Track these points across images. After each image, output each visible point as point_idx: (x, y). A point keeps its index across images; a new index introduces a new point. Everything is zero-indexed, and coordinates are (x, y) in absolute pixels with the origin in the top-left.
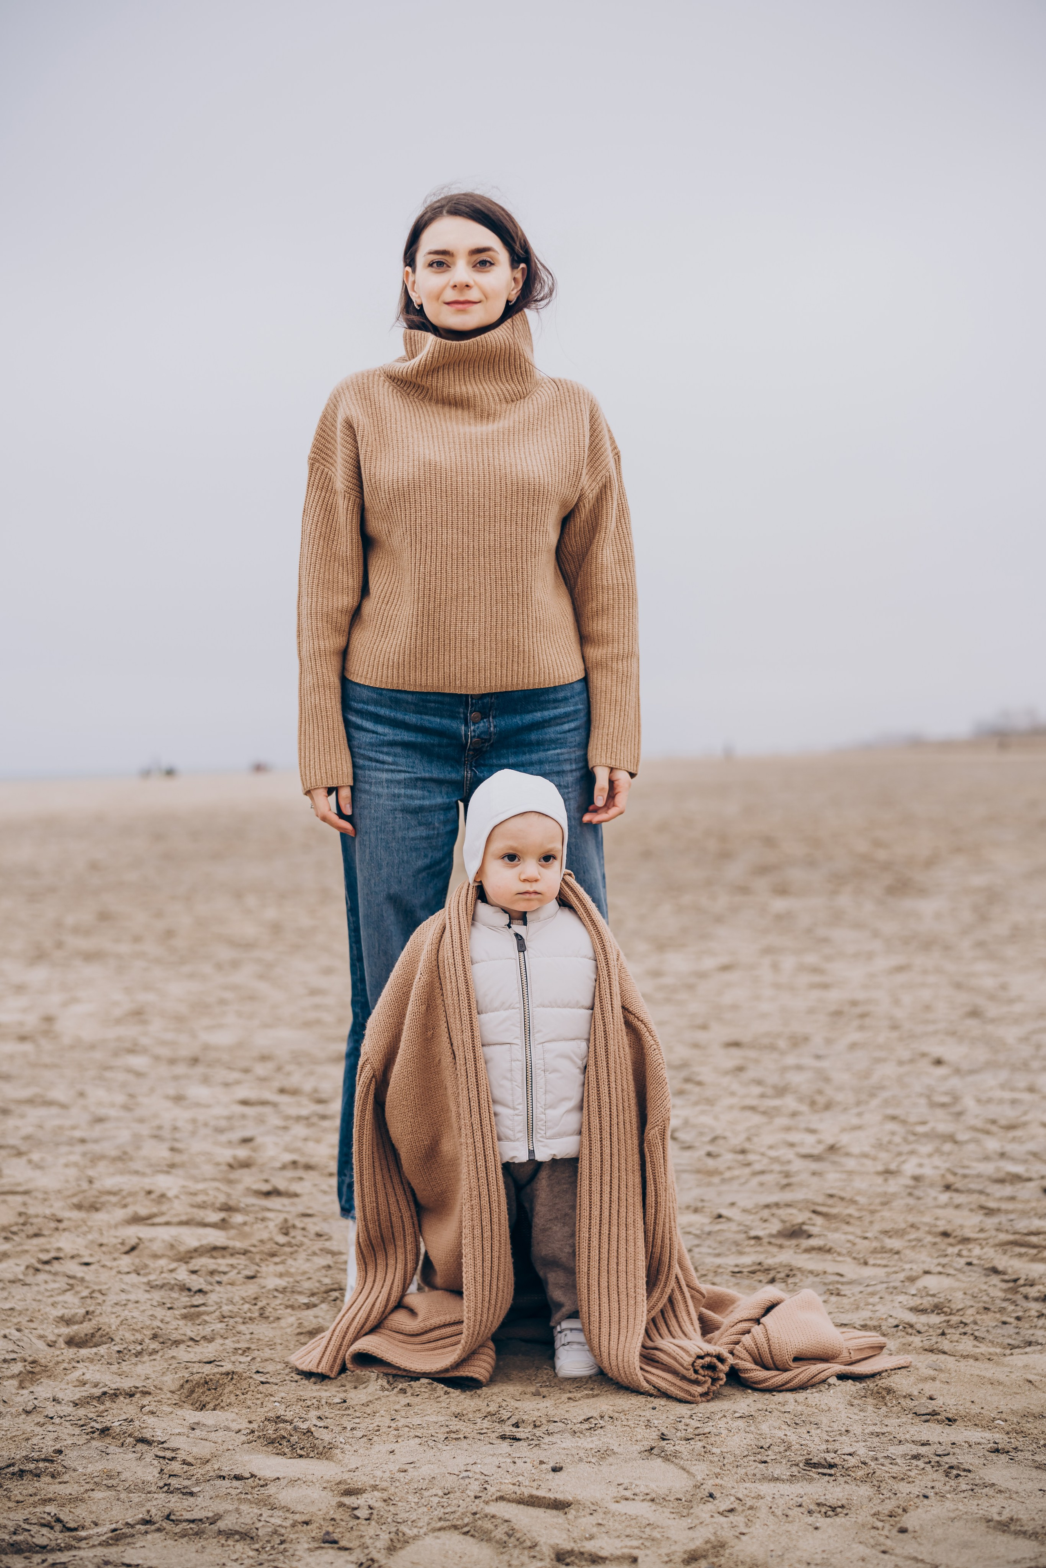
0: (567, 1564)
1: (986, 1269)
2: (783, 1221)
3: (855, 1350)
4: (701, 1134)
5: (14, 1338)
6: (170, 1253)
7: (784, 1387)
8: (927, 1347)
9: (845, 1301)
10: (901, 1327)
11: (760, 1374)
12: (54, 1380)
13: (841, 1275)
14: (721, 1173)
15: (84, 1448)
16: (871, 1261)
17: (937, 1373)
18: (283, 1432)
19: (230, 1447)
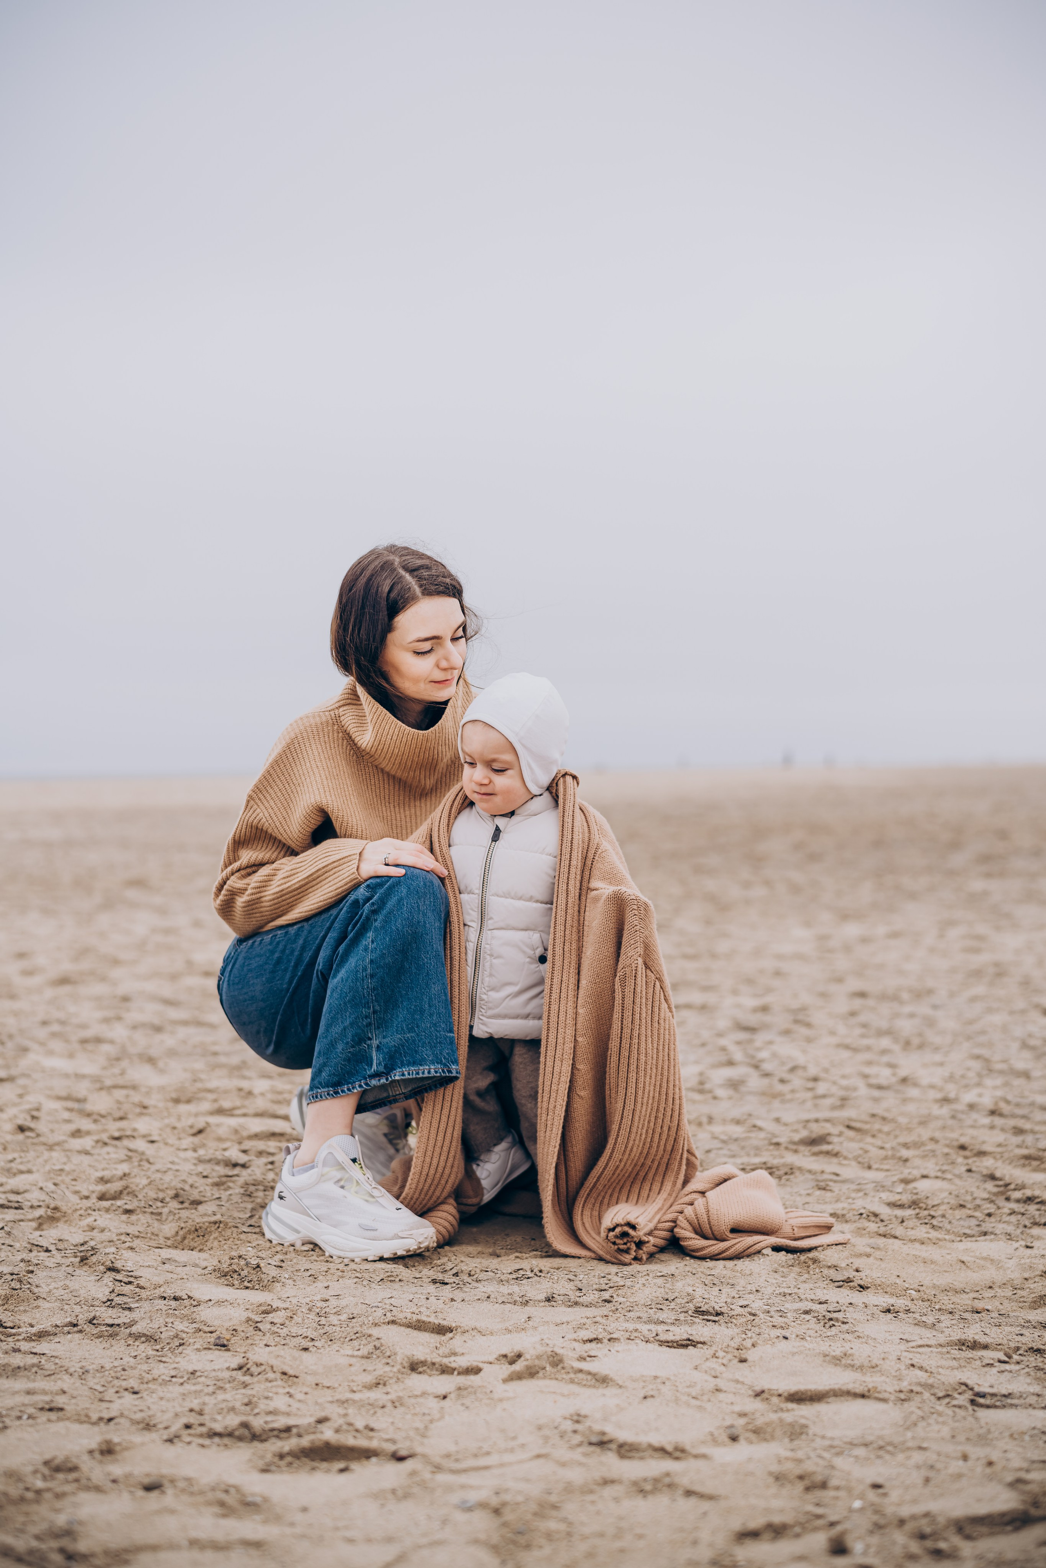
0: (420, 1373)
1: (984, 1176)
2: (811, 1132)
3: (799, 1227)
4: (783, 1064)
5: (47, 1190)
6: (234, 1137)
7: (721, 1256)
8: (881, 1232)
9: (829, 1194)
10: (864, 1215)
11: (697, 1242)
12: (70, 1225)
13: (837, 1175)
14: (784, 1095)
15: (55, 1270)
16: (875, 1166)
17: (873, 1250)
18: (235, 1267)
19: (185, 1277)
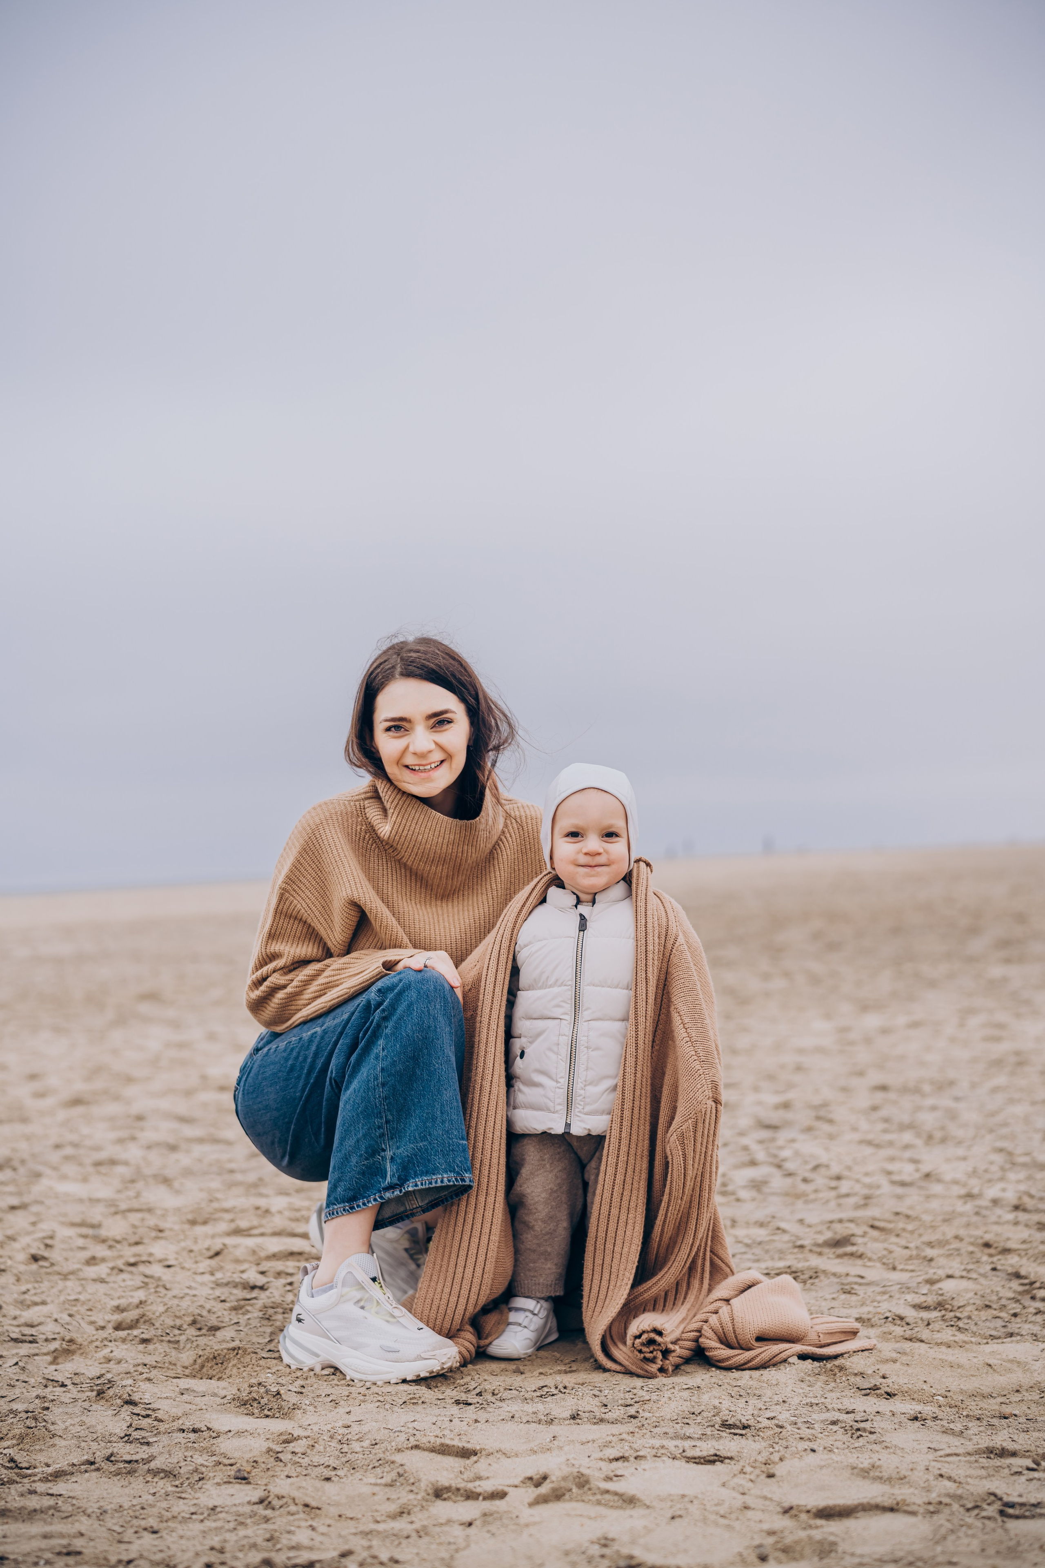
0: (445, 1499)
1: (1009, 1274)
2: (835, 1233)
3: (825, 1333)
4: (806, 1162)
5: (62, 1322)
6: (251, 1259)
7: (746, 1366)
8: (907, 1336)
9: (854, 1298)
10: (890, 1319)
11: (723, 1352)
12: (86, 1358)
13: (862, 1277)
14: (807, 1195)
15: (71, 1405)
16: (900, 1267)
17: (899, 1355)
18: (254, 1395)
19: (204, 1407)
